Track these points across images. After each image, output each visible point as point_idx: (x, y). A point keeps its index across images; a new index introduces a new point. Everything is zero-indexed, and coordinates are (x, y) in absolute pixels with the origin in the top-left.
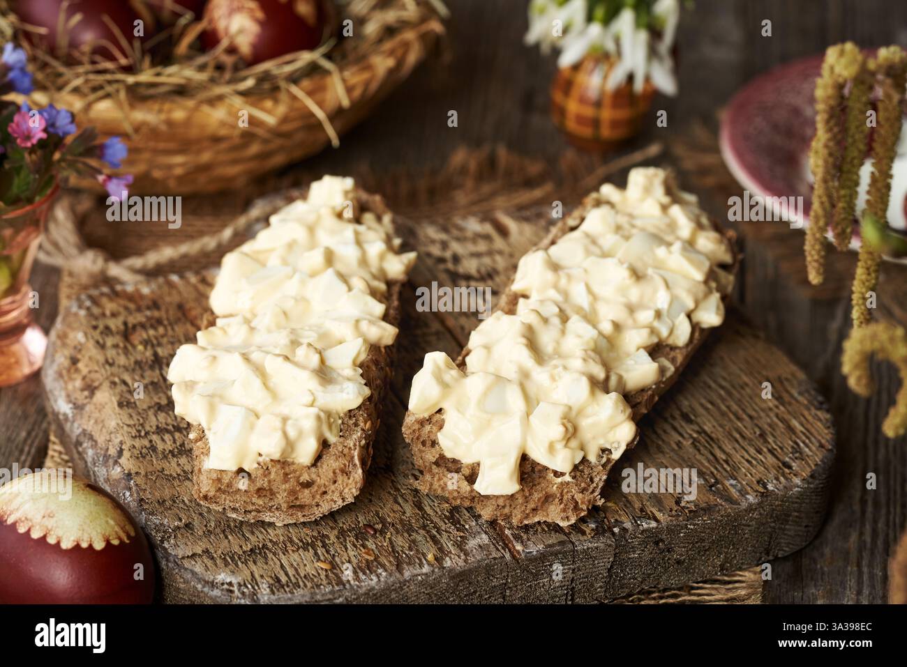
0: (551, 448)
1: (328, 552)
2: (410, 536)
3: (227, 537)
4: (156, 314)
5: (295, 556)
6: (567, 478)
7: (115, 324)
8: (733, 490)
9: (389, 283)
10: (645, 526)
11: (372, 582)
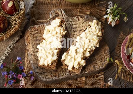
0: (76, 66)
1: (51, 74)
2: (60, 72)
3: (41, 70)
4: (37, 32)
5: (48, 74)
6: (78, 69)
7: (33, 33)
8: (96, 68)
9: (63, 35)
10: (85, 73)
11: (55, 79)
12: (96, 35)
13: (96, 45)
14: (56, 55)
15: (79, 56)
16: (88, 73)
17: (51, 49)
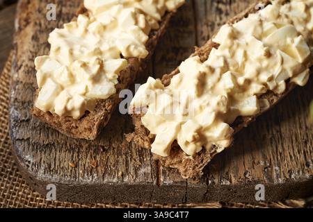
0: (187, 144)
1: (78, 156)
2: (118, 157)
3: (40, 134)
5: (63, 154)
6: (191, 157)
8: (275, 173)
9: (167, 12)
10: (224, 183)
11: (89, 180)
12: (305, 34)
13: (296, 74)
14: (110, 80)
15: (208, 104)
16: (235, 186)
17: (98, 52)
